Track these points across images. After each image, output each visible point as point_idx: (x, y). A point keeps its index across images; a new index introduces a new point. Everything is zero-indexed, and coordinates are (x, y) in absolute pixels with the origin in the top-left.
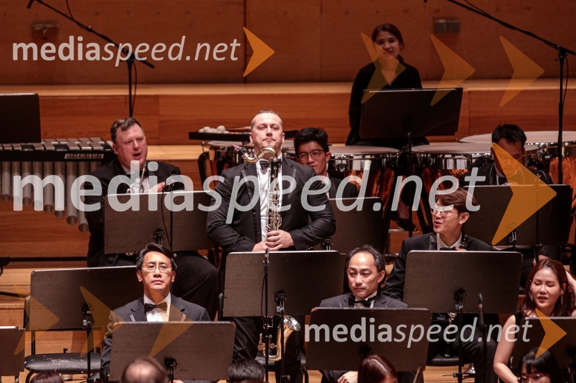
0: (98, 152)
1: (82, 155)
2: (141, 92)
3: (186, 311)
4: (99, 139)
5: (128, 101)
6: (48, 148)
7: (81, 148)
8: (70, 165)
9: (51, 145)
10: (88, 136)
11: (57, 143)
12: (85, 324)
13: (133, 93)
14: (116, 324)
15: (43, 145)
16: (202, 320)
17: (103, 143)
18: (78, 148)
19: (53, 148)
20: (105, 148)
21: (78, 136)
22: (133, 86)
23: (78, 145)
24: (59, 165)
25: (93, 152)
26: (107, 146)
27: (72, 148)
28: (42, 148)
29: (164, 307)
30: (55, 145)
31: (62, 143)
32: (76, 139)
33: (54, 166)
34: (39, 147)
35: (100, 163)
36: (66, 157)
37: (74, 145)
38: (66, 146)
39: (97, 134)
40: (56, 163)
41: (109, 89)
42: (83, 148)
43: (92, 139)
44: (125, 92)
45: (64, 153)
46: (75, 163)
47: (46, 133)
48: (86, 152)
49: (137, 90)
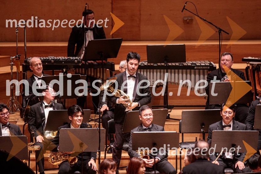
0: (207, 66)
1: (201, 67)
2: (224, 43)
3: (239, 127)
4: (208, 61)
5: (219, 47)
6: (188, 65)
7: (201, 65)
8: (197, 71)
9: (189, 63)
10: (204, 60)
11: (192, 63)
12: (202, 131)
13: (221, 44)
14: (213, 131)
15: (187, 63)
16: (245, 130)
17: (209, 62)
18: (200, 65)
19: (190, 65)
20: (210, 65)
21: (200, 60)
22: (221, 41)
23: (200, 64)
24: (193, 71)
25: (205, 66)
26: (211, 64)
27: (197, 65)
28: (186, 65)
29: (230, 126)
30: (191, 63)
31: (194, 63)
32: (199, 61)
33: (191, 71)
34: (185, 64)
35: (208, 70)
36: (195, 68)
37: (198, 63)
38: (195, 64)
39: (207, 59)
40: (191, 70)
41: (212, 42)
42: (202, 65)
43: (205, 61)
44: (218, 43)
45: (194, 66)
46: (199, 70)
47: (188, 59)
48: (203, 66)
49: (222, 43)
